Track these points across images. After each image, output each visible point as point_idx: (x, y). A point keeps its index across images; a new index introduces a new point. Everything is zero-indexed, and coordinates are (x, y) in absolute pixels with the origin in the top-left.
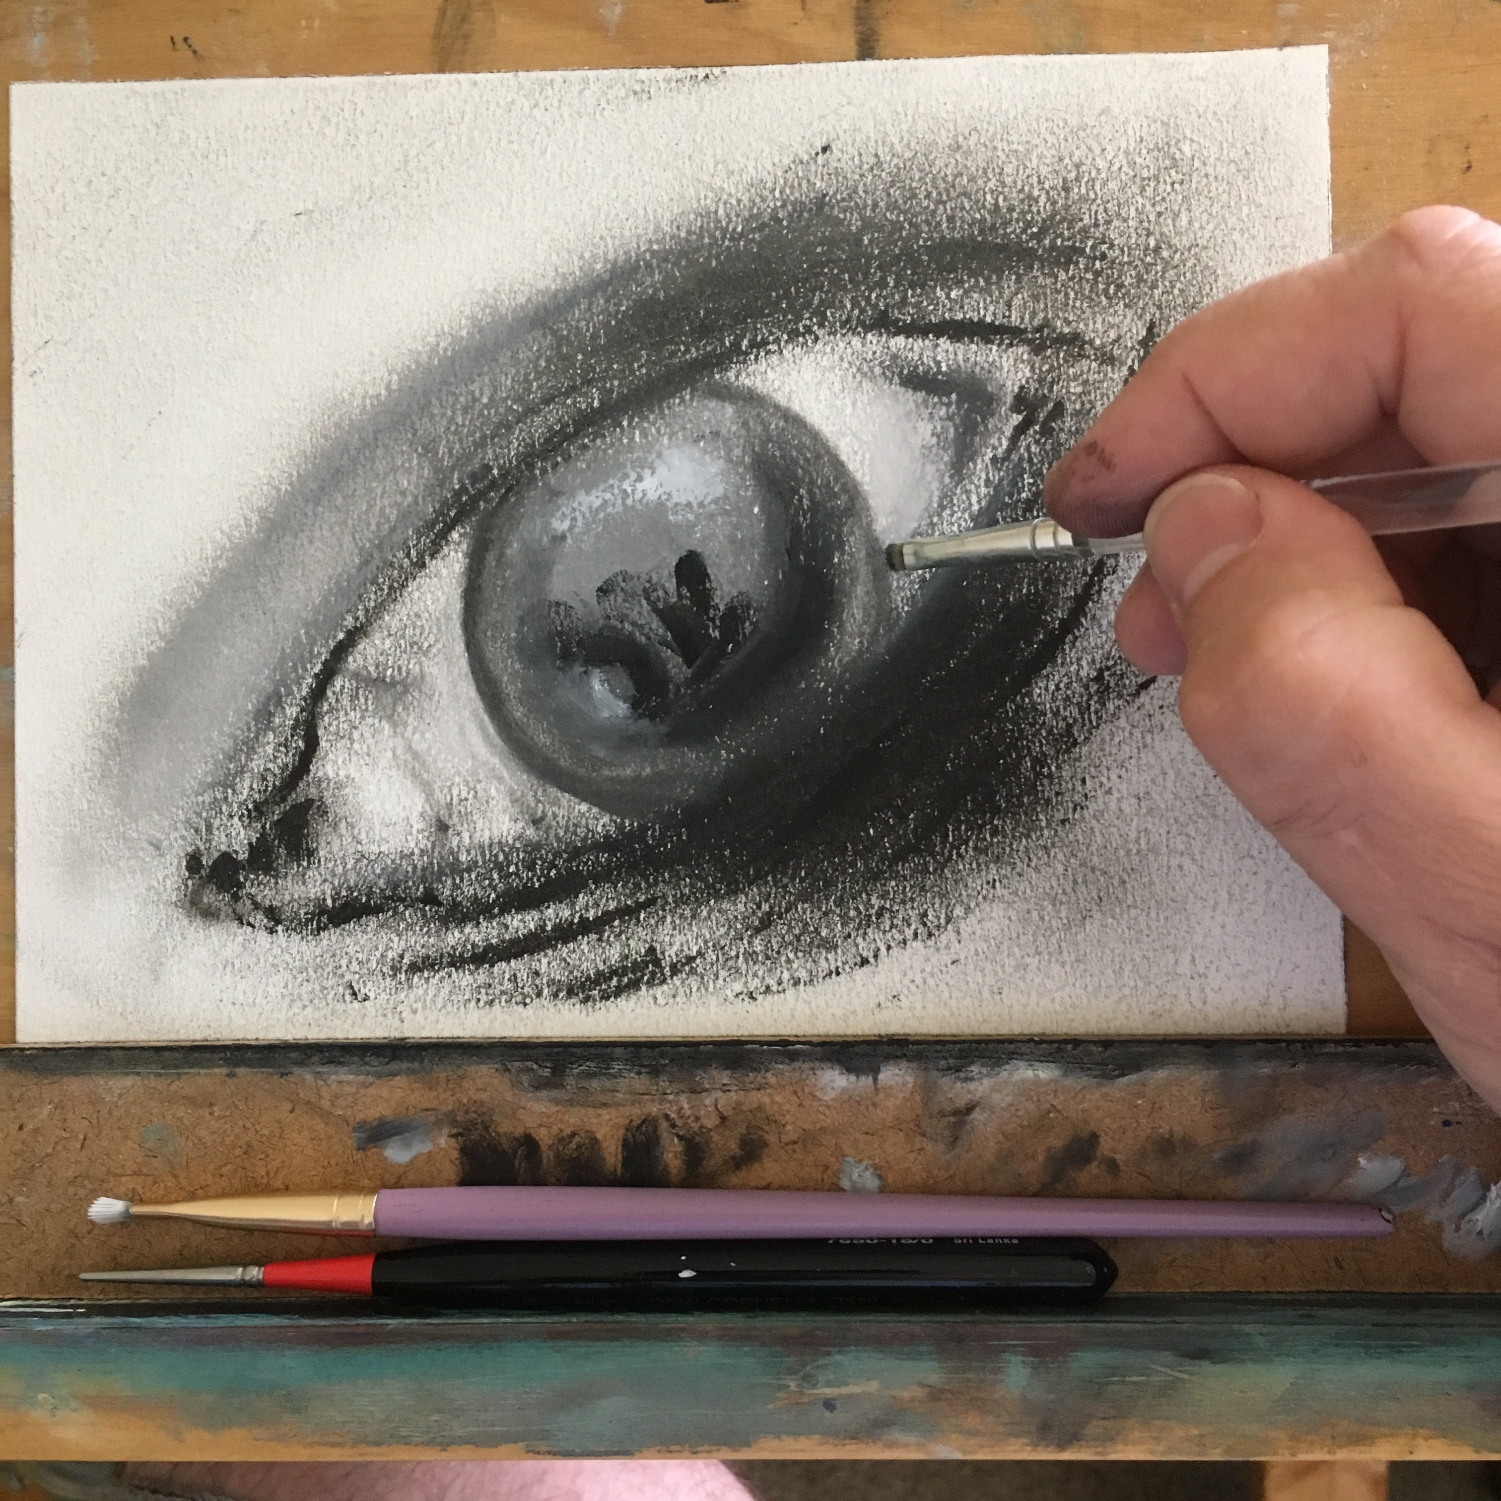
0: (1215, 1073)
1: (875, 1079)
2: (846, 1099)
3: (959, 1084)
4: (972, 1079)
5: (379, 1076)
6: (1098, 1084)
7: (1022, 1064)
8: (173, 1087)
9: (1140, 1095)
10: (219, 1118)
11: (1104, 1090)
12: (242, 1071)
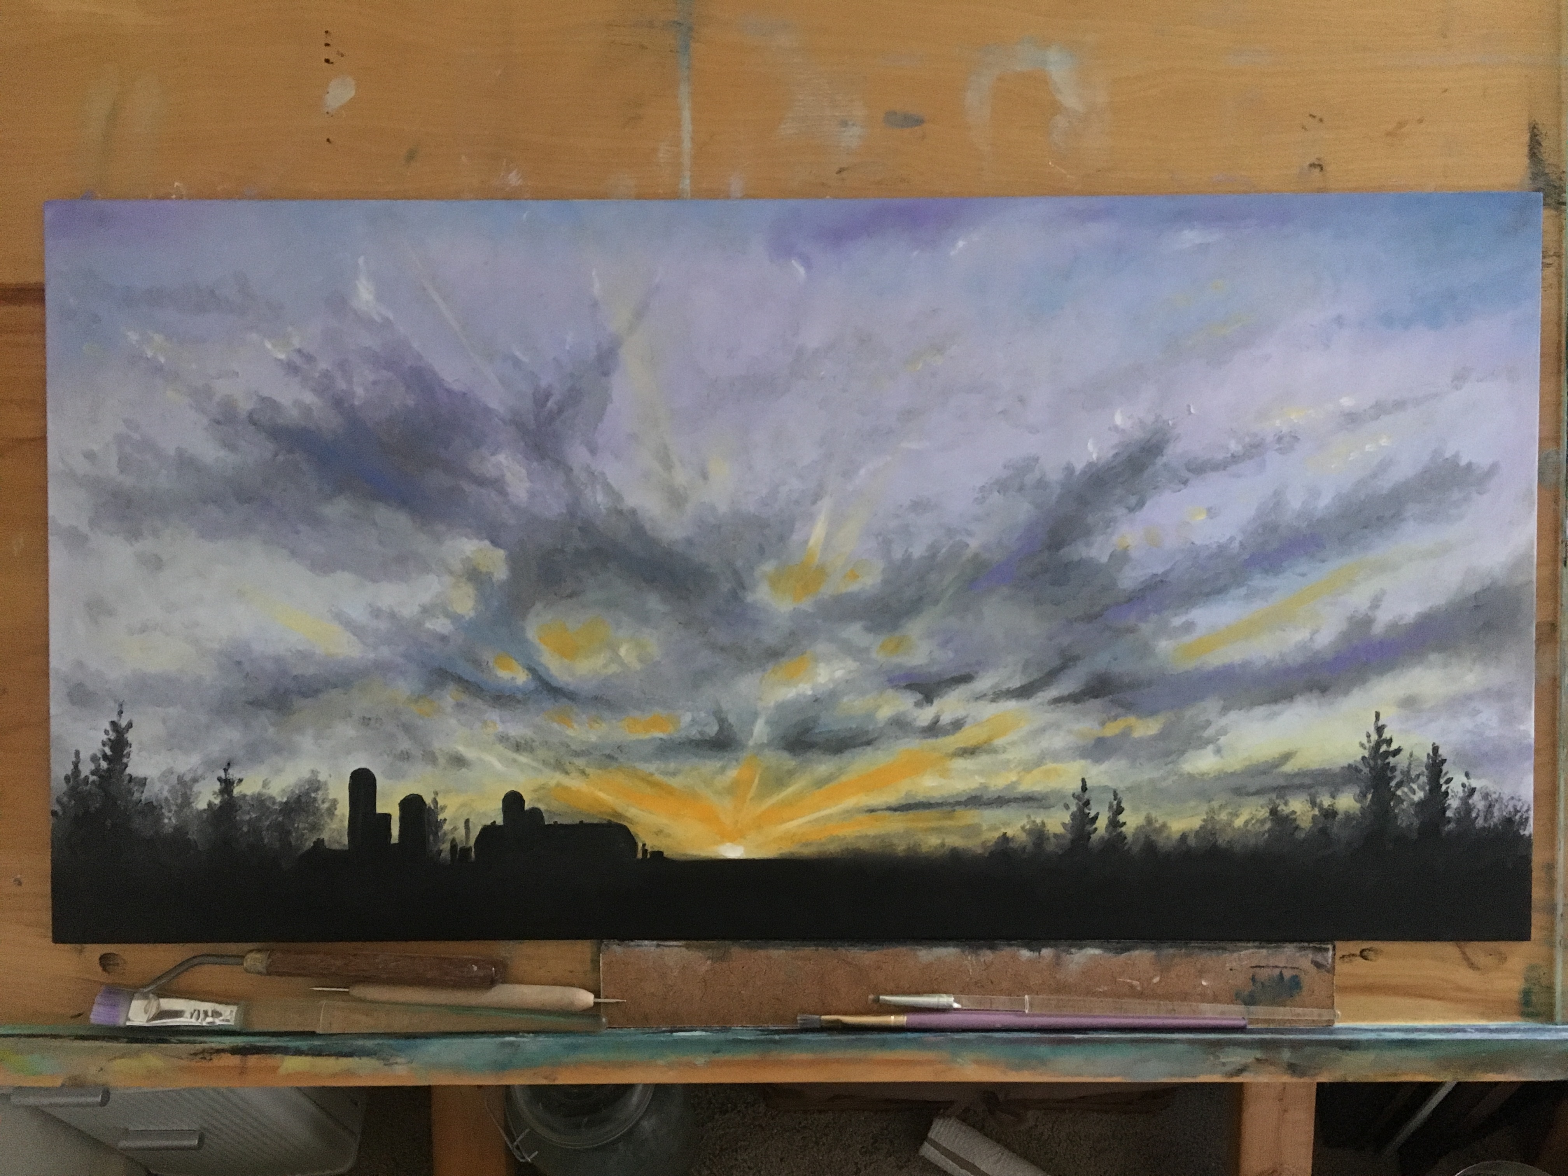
0: (1153, 953)
1: (1040, 954)
2: (1030, 960)
3: (1068, 956)
4: (1072, 954)
5: (868, 950)
6: (1115, 956)
7: (1089, 948)
8: (797, 953)
9: (1129, 959)
10: (813, 964)
11: (1117, 958)
12: (820, 948)
